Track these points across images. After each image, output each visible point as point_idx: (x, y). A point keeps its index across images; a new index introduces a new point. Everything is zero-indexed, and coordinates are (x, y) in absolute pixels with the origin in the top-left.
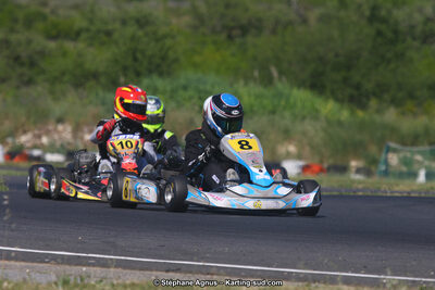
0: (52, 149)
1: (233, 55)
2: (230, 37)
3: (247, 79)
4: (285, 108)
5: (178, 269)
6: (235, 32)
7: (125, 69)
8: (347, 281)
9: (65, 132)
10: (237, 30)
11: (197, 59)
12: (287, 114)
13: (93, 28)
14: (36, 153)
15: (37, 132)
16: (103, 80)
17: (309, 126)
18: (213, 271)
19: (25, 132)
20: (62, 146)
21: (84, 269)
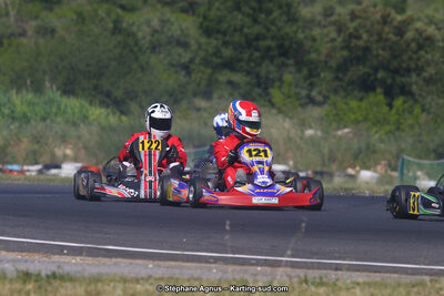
4: (56, 114)
12: (59, 119)
17: (83, 130)
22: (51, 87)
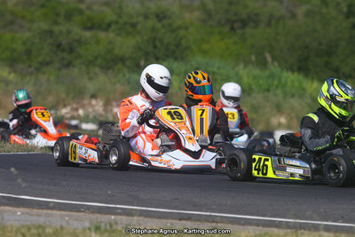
0: (86, 119)
1: (235, 43)
2: (232, 29)
3: (247, 63)
4: (277, 87)
5: (189, 218)
6: (236, 25)
7: (147, 54)
8: (328, 229)
9: (98, 106)
10: (238, 23)
11: (205, 47)
12: (279, 92)
13: (121, 21)
14: (74, 122)
15: (75, 106)
16: (128, 63)
17: (295, 102)
18: (218, 219)
19: (65, 106)
20: (95, 117)
21: (113, 217)
22: (273, 64)
